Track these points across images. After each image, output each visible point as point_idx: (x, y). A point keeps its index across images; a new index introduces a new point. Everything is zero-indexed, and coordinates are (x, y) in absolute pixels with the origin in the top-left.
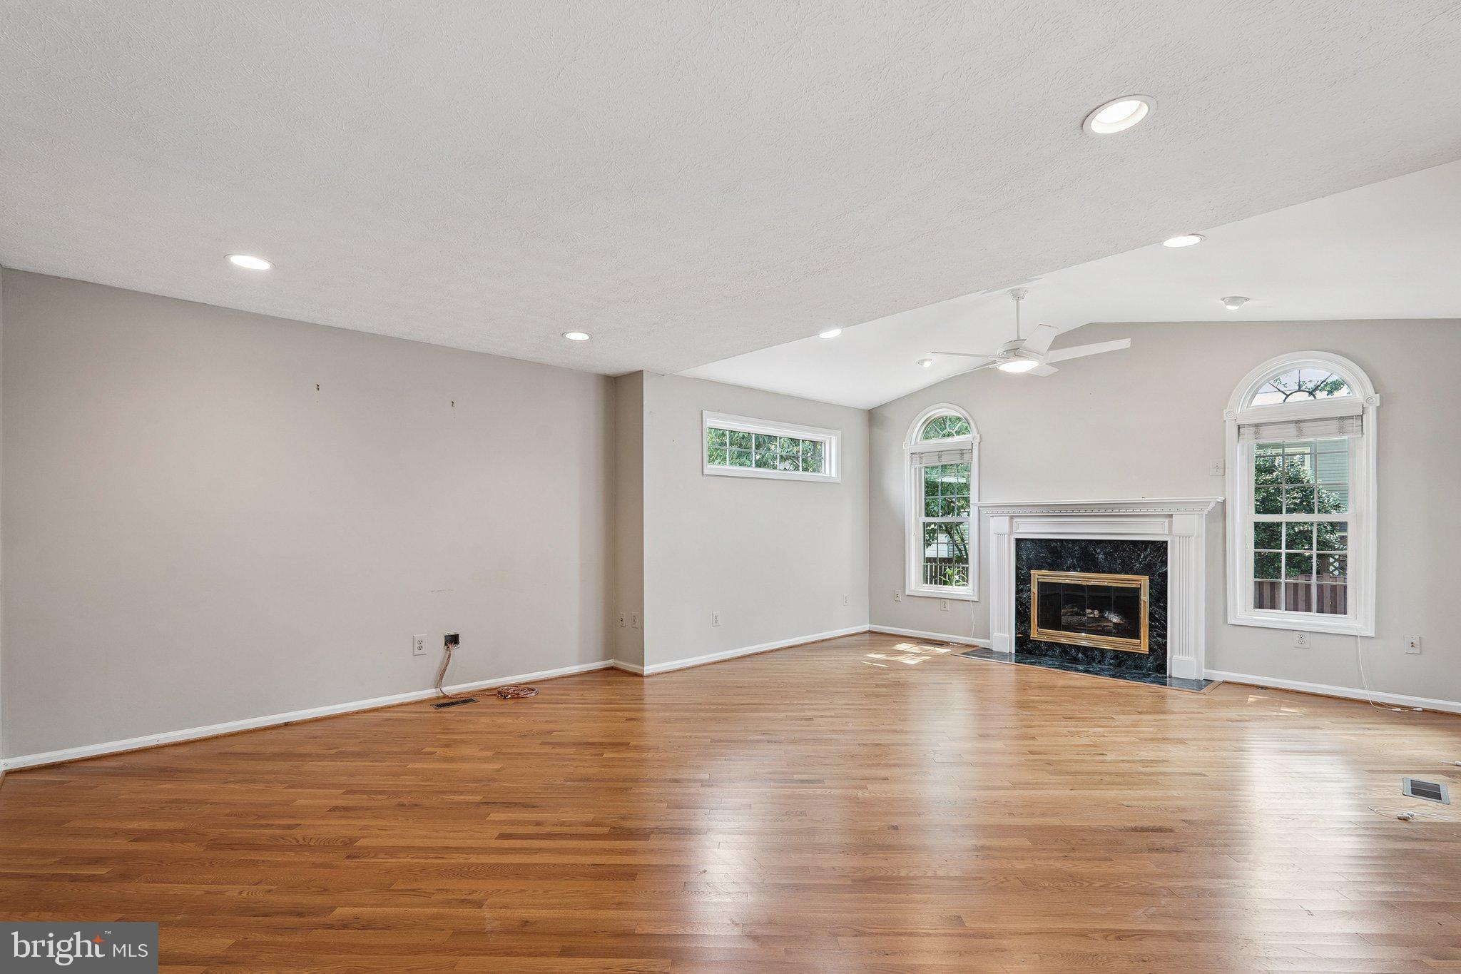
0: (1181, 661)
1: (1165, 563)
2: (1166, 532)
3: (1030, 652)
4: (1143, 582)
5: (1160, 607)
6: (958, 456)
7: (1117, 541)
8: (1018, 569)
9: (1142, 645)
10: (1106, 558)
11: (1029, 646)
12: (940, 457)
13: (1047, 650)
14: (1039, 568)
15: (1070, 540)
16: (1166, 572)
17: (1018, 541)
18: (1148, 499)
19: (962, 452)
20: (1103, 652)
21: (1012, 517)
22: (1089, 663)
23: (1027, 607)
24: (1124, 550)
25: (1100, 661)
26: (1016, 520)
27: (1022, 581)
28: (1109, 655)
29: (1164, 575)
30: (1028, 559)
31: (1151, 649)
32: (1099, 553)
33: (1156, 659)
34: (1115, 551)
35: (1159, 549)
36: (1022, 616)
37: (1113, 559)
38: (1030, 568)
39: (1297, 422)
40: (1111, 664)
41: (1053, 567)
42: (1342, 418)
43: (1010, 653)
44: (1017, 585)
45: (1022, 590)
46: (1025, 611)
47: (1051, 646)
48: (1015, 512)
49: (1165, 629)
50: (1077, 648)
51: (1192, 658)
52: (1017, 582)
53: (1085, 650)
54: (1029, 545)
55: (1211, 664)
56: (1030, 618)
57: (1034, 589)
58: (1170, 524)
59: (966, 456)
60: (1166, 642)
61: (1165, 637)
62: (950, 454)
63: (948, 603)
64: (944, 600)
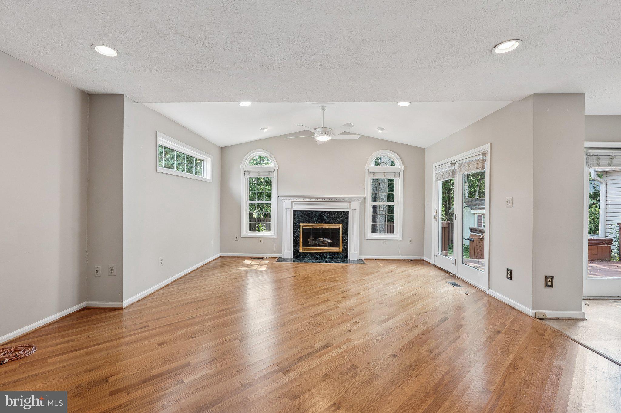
0: (353, 254)
1: (348, 219)
2: (348, 208)
3: (299, 257)
4: (340, 226)
5: (346, 235)
6: (268, 174)
7: (332, 211)
8: (294, 223)
9: (340, 249)
10: (328, 218)
11: (299, 255)
12: (259, 173)
13: (306, 255)
14: (303, 222)
15: (315, 211)
16: (348, 222)
17: (294, 211)
18: (344, 196)
19: (269, 173)
20: (326, 254)
21: (292, 202)
22: (322, 259)
23: (298, 239)
24: (334, 215)
25: (325, 257)
26: (294, 203)
27: (296, 228)
28: (328, 254)
29: (347, 223)
30: (299, 218)
31: (343, 251)
32: (325, 216)
33: (344, 254)
34: (331, 215)
35: (346, 214)
36: (296, 242)
37: (331, 218)
38: (299, 223)
40: (329, 258)
41: (308, 222)
42: (396, 173)
43: (291, 259)
44: (294, 230)
45: (296, 232)
46: (297, 240)
47: (307, 253)
48: (294, 199)
49: (347, 243)
50: (317, 253)
51: (356, 252)
52: (293, 228)
53: (320, 254)
54: (299, 213)
55: (360, 253)
56: (299, 243)
57: (301, 231)
58: (350, 205)
59: (272, 174)
60: (348, 248)
61: (347, 246)
62: (264, 173)
63: (262, 239)
64: (260, 238)
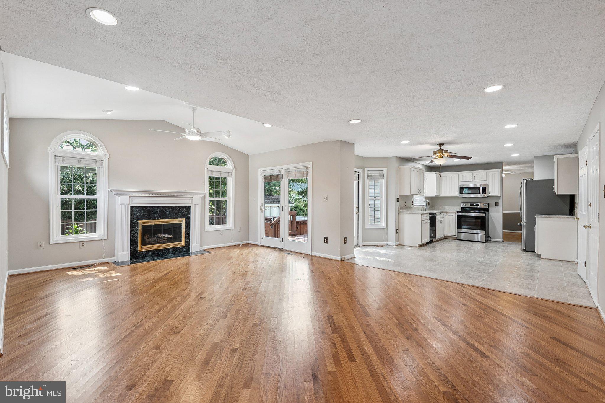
0: (194, 247)
1: (189, 213)
2: (191, 203)
3: (137, 258)
4: (183, 221)
5: (188, 229)
6: (94, 163)
7: (174, 206)
8: (131, 220)
9: (183, 243)
10: (170, 213)
11: (137, 255)
12: (79, 161)
13: (145, 255)
14: (142, 219)
15: (156, 206)
16: (190, 216)
17: (131, 207)
18: (187, 191)
19: (96, 161)
20: (168, 249)
21: (129, 197)
22: (164, 255)
24: (176, 210)
25: (167, 253)
26: (131, 198)
27: (134, 226)
28: (171, 250)
29: (189, 218)
30: (137, 215)
31: (185, 244)
32: (167, 211)
33: (187, 247)
34: (173, 210)
35: (188, 208)
36: (134, 242)
37: (173, 213)
38: (137, 220)
39: (220, 172)
40: (171, 253)
41: (148, 218)
42: (228, 173)
43: (128, 261)
44: (131, 228)
45: (133, 230)
46: (135, 239)
47: (147, 252)
48: (132, 194)
49: (189, 236)
50: (159, 250)
51: (198, 244)
52: (131, 226)
53: (162, 251)
54: (137, 209)
55: (201, 246)
56: (138, 242)
57: (140, 228)
58: (192, 200)
59: (99, 164)
60: (190, 241)
61: (189, 239)
62: (88, 161)
63: (85, 243)
64: (83, 242)
